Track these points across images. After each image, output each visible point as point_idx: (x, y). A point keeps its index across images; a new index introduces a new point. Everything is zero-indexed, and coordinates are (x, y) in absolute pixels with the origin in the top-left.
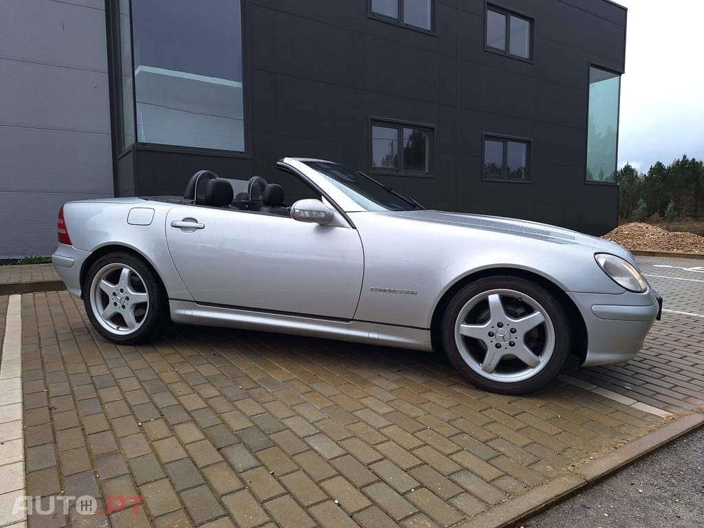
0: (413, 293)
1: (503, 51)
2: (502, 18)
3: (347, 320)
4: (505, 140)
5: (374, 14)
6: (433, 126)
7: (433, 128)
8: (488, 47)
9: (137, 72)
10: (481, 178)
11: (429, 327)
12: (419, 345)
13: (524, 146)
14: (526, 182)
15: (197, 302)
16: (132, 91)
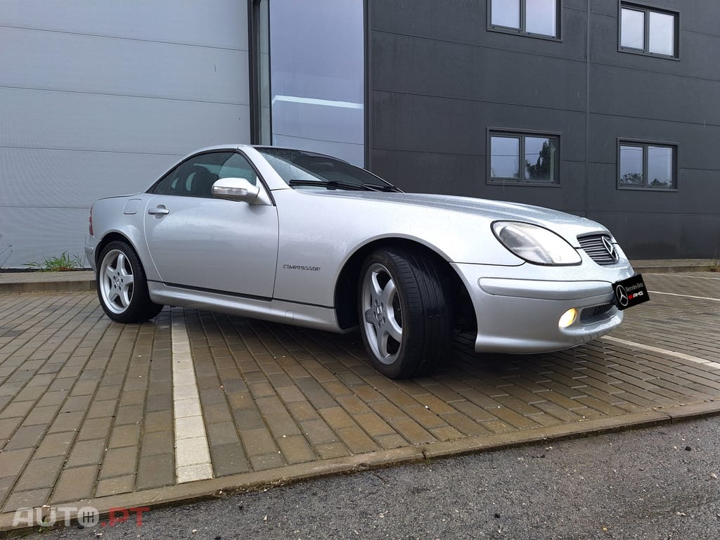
0: (317, 269)
1: (641, 50)
2: (640, 16)
3: (269, 299)
4: (644, 145)
5: (494, 27)
6: (559, 133)
7: (559, 136)
8: (623, 48)
9: (273, 102)
10: (617, 187)
11: (333, 306)
12: (326, 325)
13: (669, 151)
14: (672, 190)
15: (166, 283)
16: (269, 119)
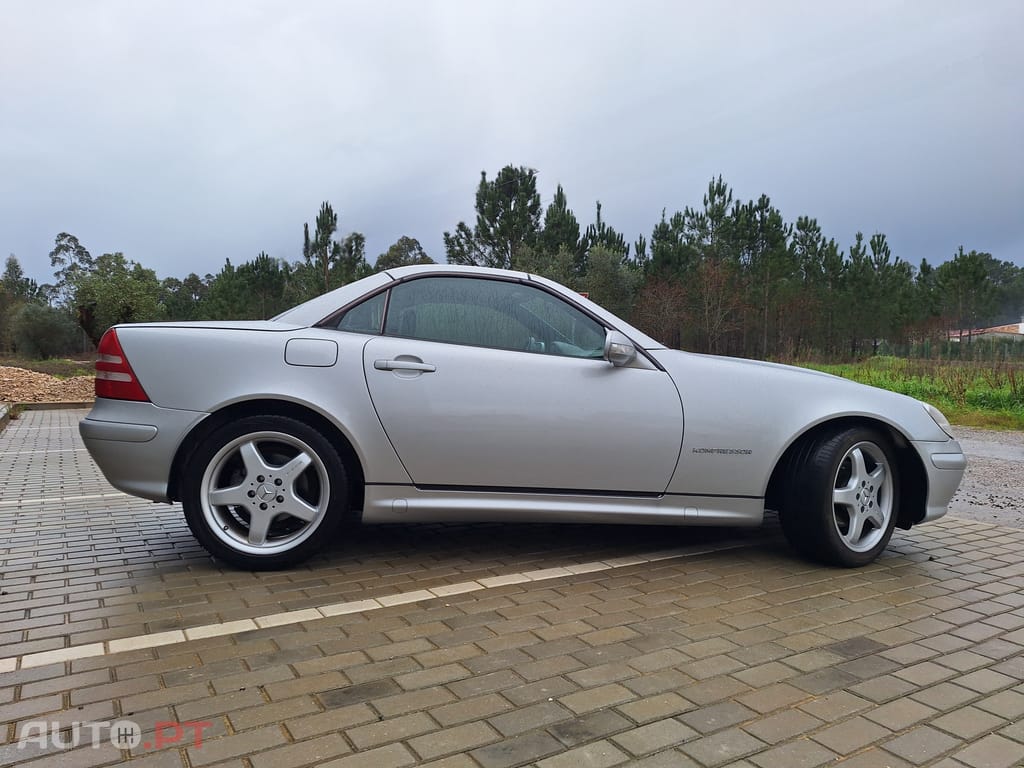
0: (746, 452)
3: (657, 495)
15: (419, 486)
